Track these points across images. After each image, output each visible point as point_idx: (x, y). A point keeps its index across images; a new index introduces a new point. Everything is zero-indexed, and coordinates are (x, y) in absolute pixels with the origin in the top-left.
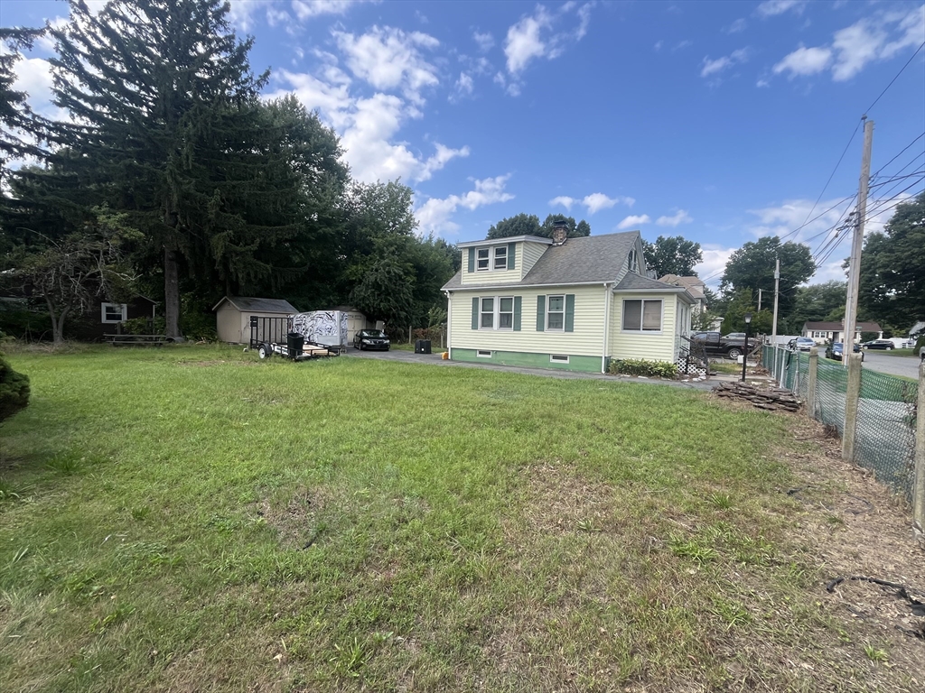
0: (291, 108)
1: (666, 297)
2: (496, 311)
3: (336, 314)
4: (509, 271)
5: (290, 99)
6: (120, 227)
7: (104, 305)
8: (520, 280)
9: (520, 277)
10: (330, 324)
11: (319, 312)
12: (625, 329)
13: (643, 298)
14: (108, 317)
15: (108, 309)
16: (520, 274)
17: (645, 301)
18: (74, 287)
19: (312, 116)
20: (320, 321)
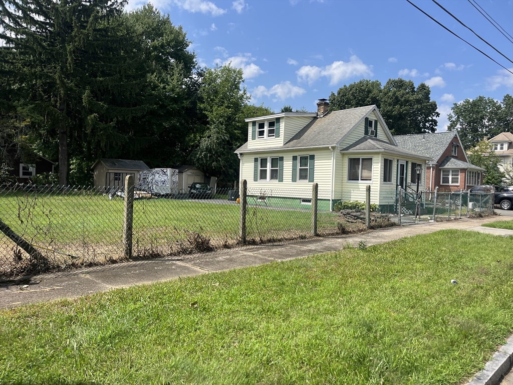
0: (149, 13)
1: (375, 156)
2: (269, 167)
3: (169, 171)
4: (277, 139)
5: (147, 7)
6: (29, 114)
7: (21, 165)
8: (282, 145)
9: (282, 143)
10: (164, 178)
11: (156, 169)
12: (350, 180)
13: (361, 157)
14: (24, 174)
15: (24, 168)
16: (283, 140)
17: (363, 159)
18: (3, 153)
19: (165, 18)
20: (157, 175)
